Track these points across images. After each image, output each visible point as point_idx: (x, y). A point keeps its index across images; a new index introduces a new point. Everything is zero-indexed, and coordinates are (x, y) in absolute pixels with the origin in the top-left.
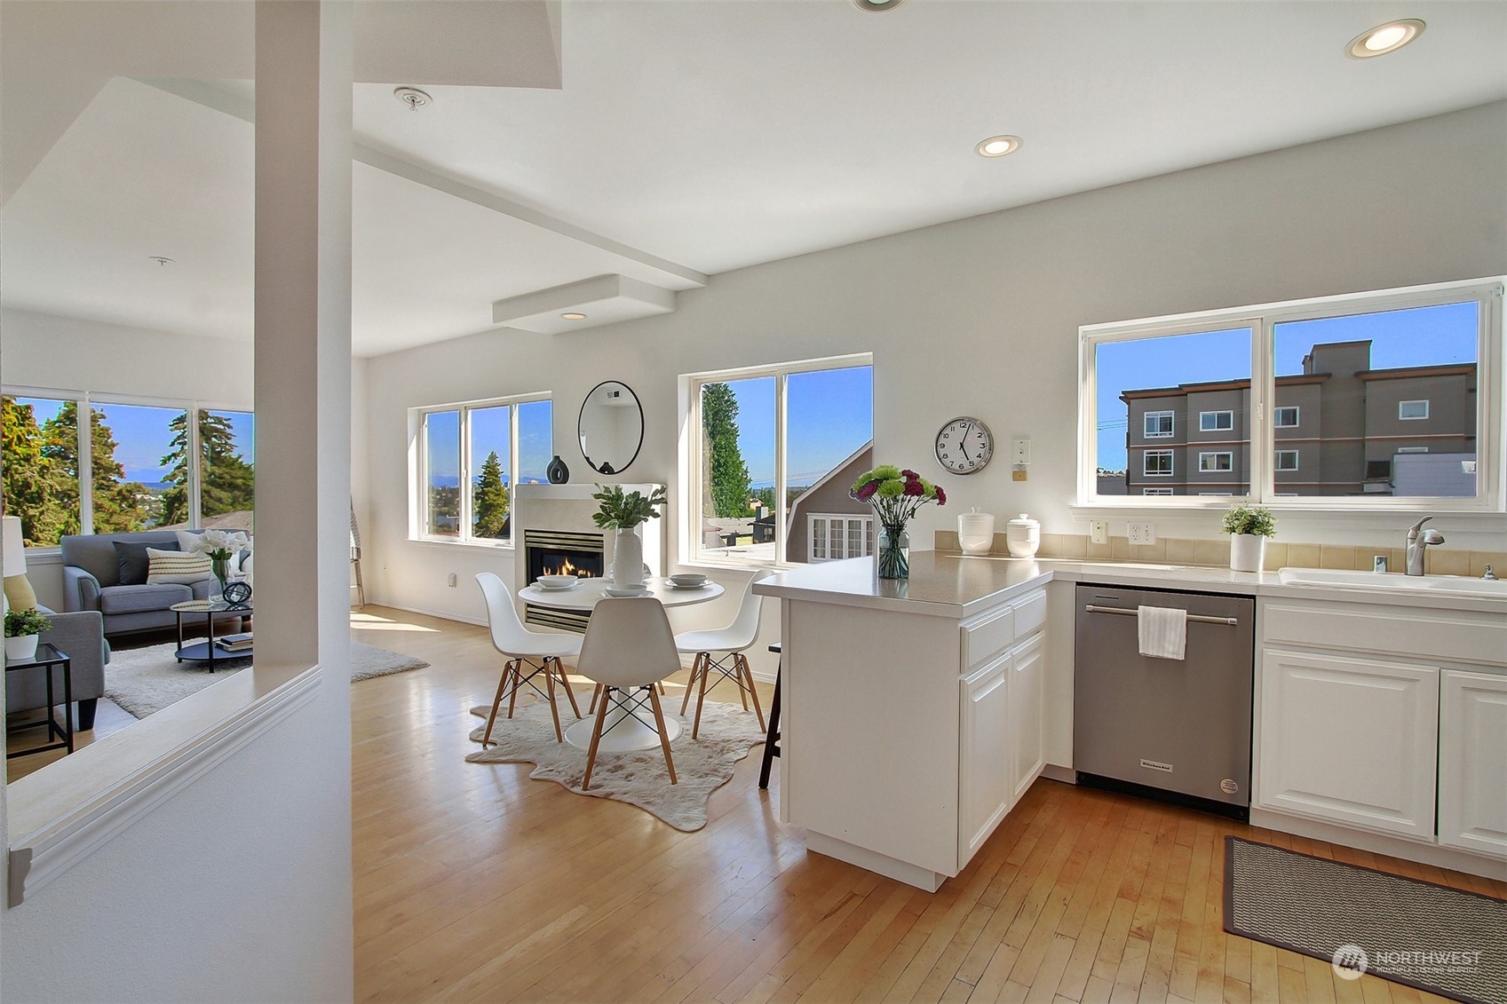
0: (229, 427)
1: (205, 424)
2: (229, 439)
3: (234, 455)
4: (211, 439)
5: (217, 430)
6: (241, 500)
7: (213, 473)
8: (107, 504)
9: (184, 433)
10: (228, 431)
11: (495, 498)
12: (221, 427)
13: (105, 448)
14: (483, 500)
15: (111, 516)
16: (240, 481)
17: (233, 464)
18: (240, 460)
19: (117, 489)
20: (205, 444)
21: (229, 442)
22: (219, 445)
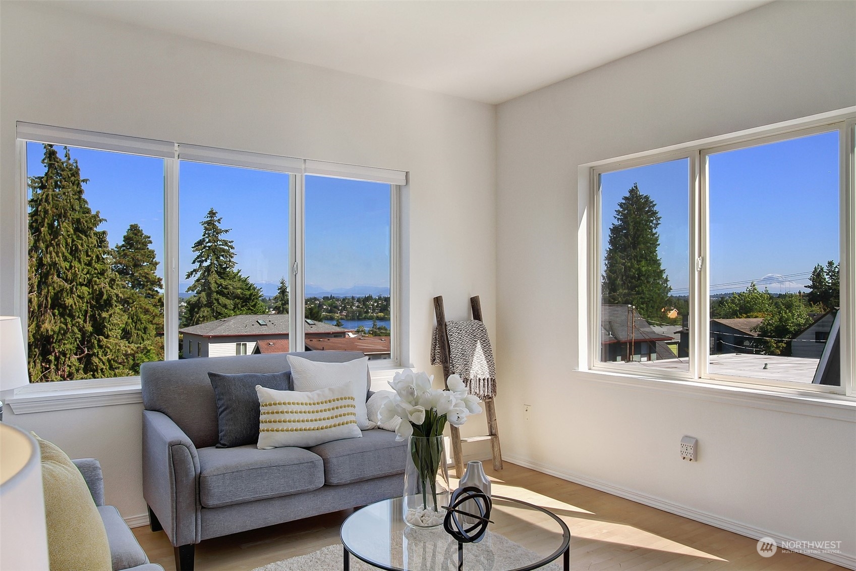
0: (232, 248)
1: (216, 246)
2: (232, 257)
3: (235, 270)
5: (224, 251)
6: (239, 306)
7: (221, 285)
8: (151, 308)
9: (202, 253)
12: (226, 248)
13: (151, 266)
15: (154, 318)
16: (239, 291)
17: (234, 278)
18: (239, 274)
19: (158, 298)
20: (215, 262)
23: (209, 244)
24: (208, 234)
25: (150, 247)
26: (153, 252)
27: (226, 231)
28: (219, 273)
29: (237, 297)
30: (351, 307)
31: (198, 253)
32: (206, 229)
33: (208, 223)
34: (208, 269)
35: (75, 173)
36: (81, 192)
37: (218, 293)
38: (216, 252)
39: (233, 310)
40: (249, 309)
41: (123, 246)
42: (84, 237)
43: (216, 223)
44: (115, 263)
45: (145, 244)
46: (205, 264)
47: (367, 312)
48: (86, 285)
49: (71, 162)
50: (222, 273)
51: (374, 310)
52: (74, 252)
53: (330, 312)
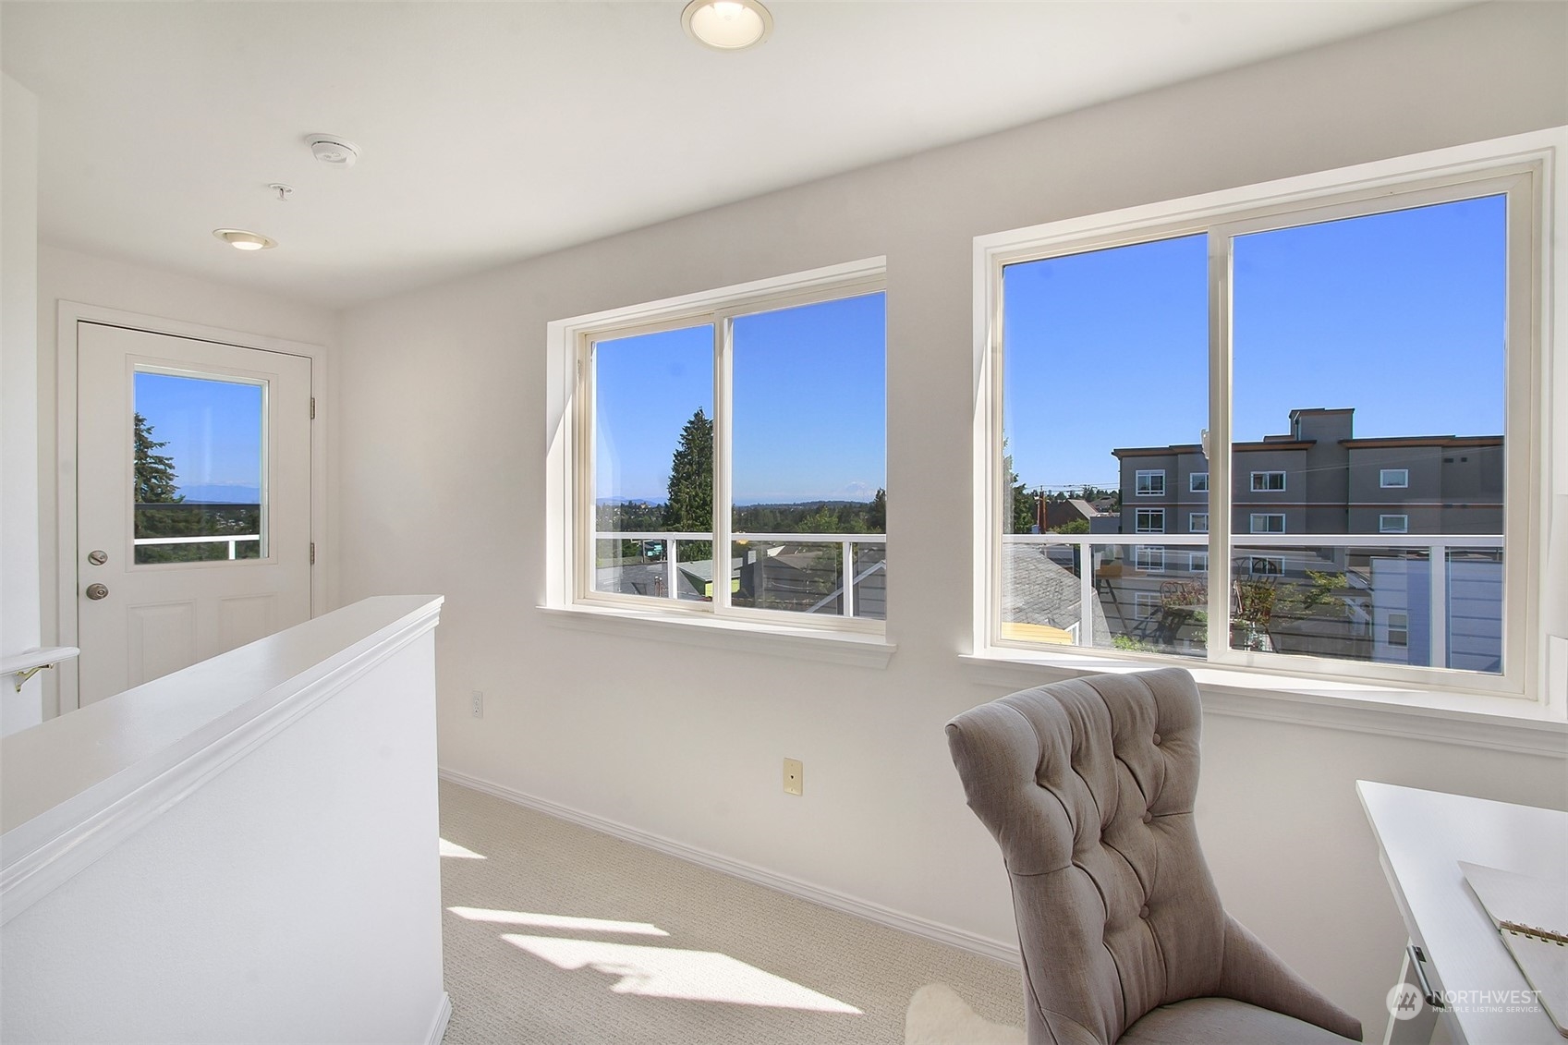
4: (150, 480)
21: (171, 483)
22: (159, 487)
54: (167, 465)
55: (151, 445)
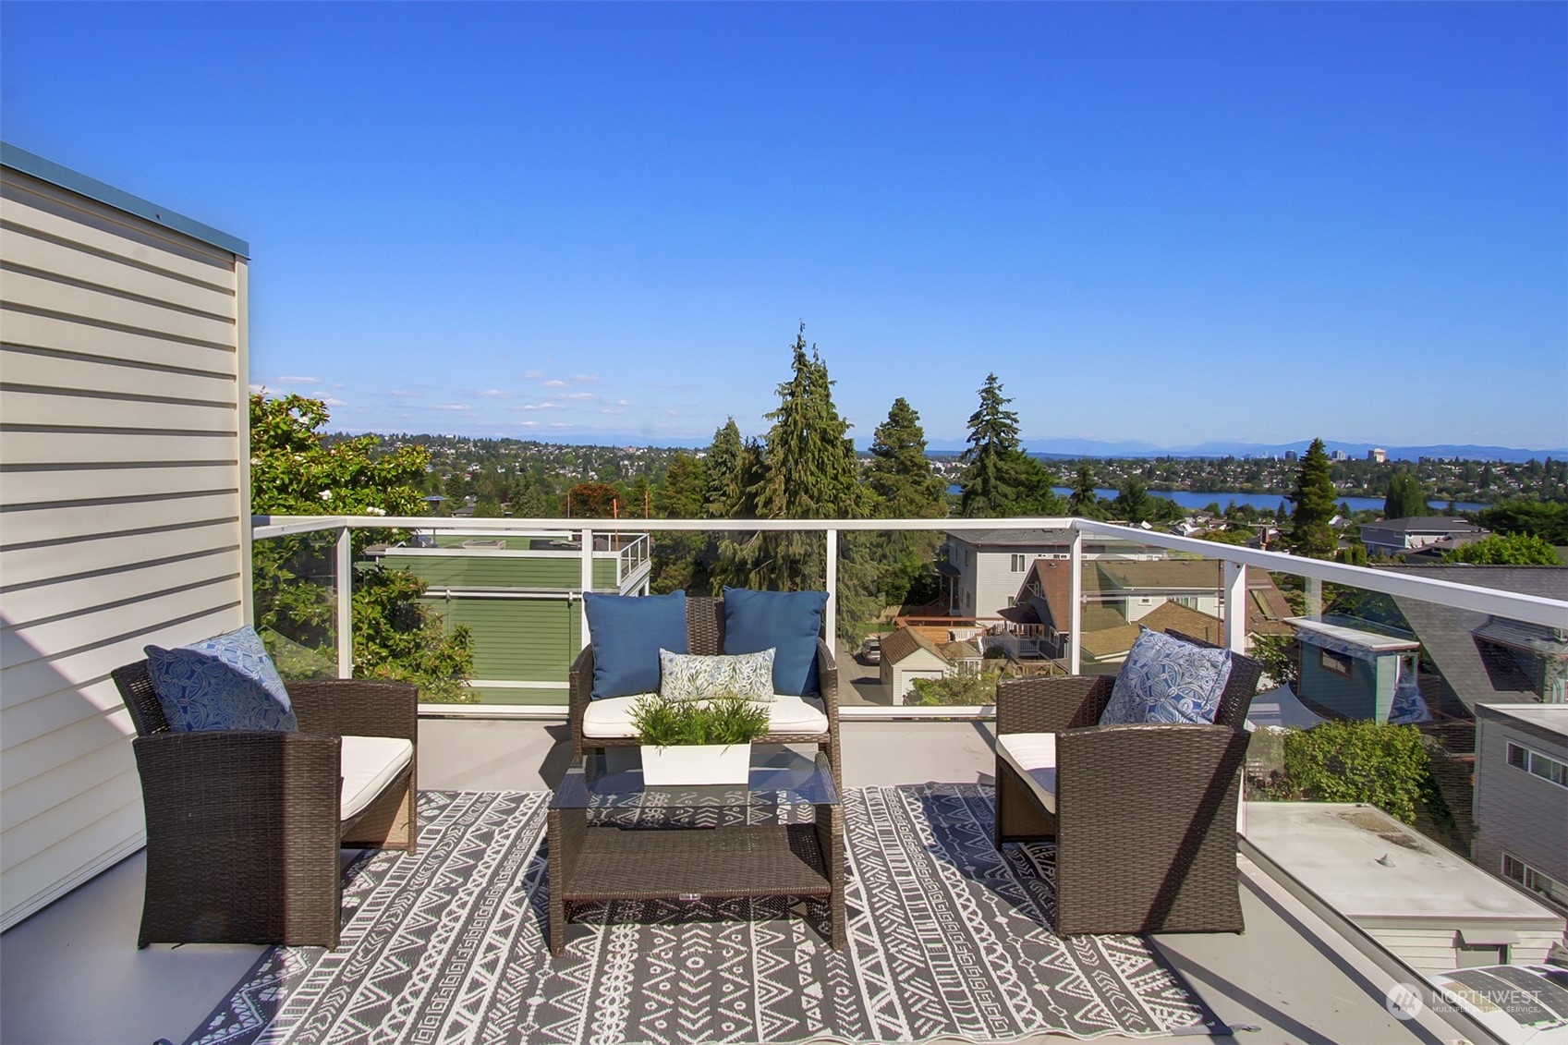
0: (1016, 421)
1: (996, 419)
2: (1016, 433)
3: (1019, 449)
5: (1005, 425)
7: (1001, 468)
8: (917, 498)
9: (978, 429)
10: (1015, 425)
11: (1320, 501)
12: (1009, 422)
13: (918, 447)
14: (1301, 504)
16: (1023, 477)
17: (1018, 459)
18: (1025, 454)
19: (925, 485)
20: (995, 440)
21: (1016, 436)
22: (1006, 440)
23: (987, 418)
24: (987, 404)
25: (917, 423)
26: (921, 429)
27: (1009, 401)
28: (998, 454)
29: (1020, 483)
30: (1199, 473)
31: (973, 430)
32: (984, 399)
33: (985, 391)
34: (985, 449)
35: (824, 376)
36: (828, 396)
37: (996, 478)
38: (995, 427)
39: (1015, 500)
40: (1036, 499)
41: (888, 424)
42: (830, 448)
43: (997, 391)
44: (879, 444)
45: (911, 421)
46: (983, 442)
47: (1224, 481)
48: (832, 502)
49: (819, 362)
50: (1003, 452)
51: (1235, 479)
52: (821, 467)
53: (1166, 479)
54: (1013, 419)
55: (999, 402)
